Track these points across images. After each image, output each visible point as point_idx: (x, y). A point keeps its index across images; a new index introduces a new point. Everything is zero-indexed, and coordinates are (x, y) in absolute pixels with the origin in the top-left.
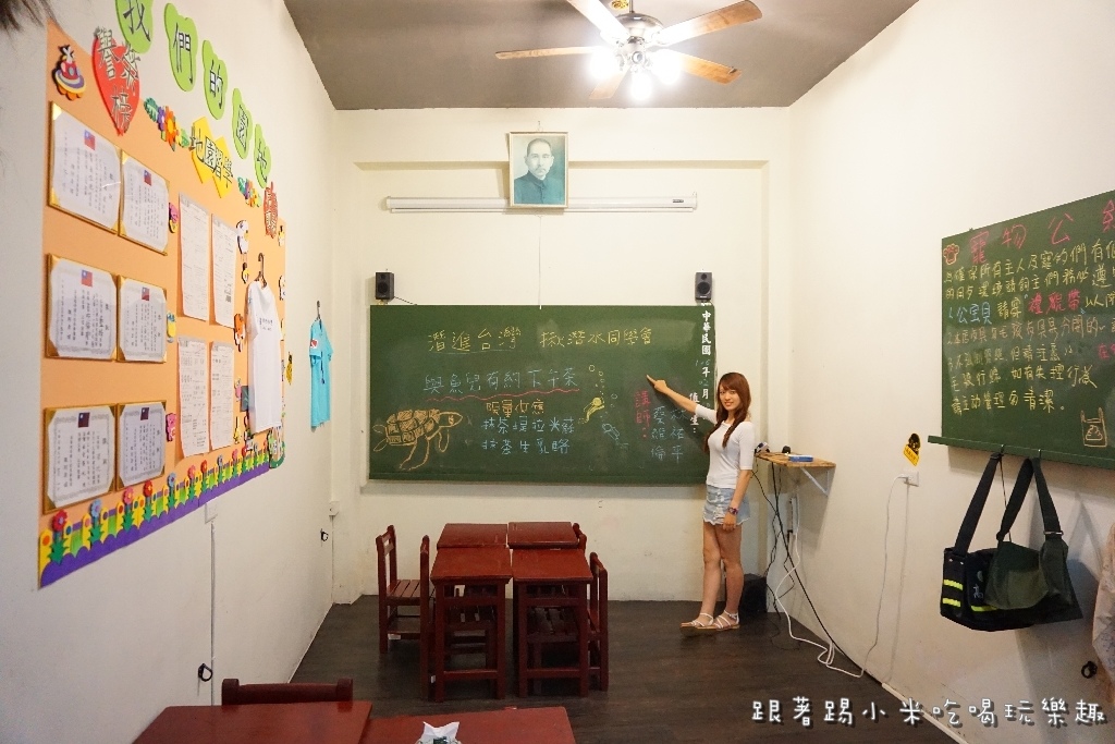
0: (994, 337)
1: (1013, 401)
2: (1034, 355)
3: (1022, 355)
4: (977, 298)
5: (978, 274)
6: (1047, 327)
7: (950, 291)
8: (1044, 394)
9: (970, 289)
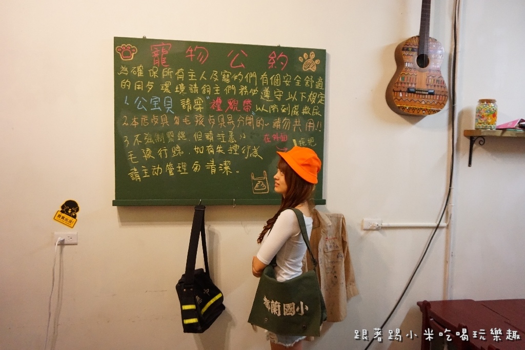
0: (177, 123)
1: (196, 168)
2: (215, 138)
3: (204, 138)
4: (157, 91)
5: (159, 74)
6: (226, 120)
7: (124, 83)
8: (223, 163)
9: (150, 85)
